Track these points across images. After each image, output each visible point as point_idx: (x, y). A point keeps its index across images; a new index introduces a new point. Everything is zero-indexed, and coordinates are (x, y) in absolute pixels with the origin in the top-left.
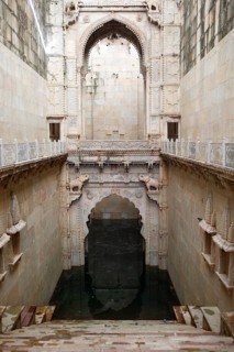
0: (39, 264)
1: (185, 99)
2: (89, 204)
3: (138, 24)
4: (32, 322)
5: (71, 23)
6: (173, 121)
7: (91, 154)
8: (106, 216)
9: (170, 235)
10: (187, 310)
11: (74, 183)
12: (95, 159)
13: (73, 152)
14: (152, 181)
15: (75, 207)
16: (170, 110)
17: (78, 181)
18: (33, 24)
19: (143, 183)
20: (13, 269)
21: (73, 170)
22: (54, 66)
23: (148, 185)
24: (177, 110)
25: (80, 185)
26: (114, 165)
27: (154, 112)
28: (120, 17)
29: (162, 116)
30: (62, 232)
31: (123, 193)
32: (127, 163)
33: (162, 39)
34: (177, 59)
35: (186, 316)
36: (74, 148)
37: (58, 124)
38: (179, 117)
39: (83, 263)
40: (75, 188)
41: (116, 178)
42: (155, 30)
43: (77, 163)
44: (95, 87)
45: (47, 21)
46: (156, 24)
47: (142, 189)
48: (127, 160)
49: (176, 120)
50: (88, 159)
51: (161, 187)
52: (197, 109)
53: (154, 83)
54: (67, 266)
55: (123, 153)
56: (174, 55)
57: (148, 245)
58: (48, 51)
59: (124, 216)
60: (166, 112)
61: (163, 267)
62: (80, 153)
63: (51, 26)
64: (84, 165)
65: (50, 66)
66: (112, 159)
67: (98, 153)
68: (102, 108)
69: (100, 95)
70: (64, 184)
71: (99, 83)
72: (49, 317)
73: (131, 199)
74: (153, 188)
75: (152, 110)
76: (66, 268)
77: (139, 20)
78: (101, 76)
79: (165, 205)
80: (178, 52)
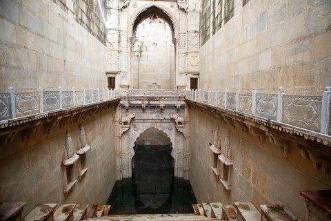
0: (99, 176)
1: (203, 62)
2: (135, 134)
3: (171, 9)
4: (94, 215)
5: (124, 7)
6: (194, 77)
7: (137, 99)
8: (148, 143)
9: (191, 156)
10: (202, 206)
11: (125, 119)
12: (140, 102)
13: (124, 98)
14: (179, 118)
15: (125, 136)
16: (192, 70)
17: (127, 118)
18: (97, 7)
19: (173, 120)
20: (81, 179)
21: (124, 110)
22: (112, 37)
23: (177, 121)
24: (197, 70)
25: (129, 120)
26: (153, 107)
27: (181, 70)
28: (159, 4)
29: (186, 73)
30: (115, 154)
31: (159, 127)
32: (162, 105)
33: (187, 20)
34: (197, 34)
35: (201, 210)
36: (125, 94)
37: (114, 78)
38: (199, 74)
39: (130, 176)
40: (125, 123)
41: (154, 116)
42: (182, 14)
43: (127, 105)
44: (141, 52)
45: (107, 5)
46: (183, 10)
47: (172, 124)
48: (162, 103)
49: (197, 76)
50: (134, 102)
51: (185, 123)
52: (210, 69)
53: (181, 50)
54: (119, 178)
55: (160, 98)
56: (195, 32)
57: (176, 163)
58: (108, 26)
59: (160, 143)
60: (189, 70)
61: (187, 178)
62: (129, 98)
63: (110, 9)
64: (132, 107)
65: (109, 37)
66: (151, 102)
67: (142, 98)
68: (145, 67)
69: (144, 57)
70: (118, 120)
71: (143, 49)
72: (107, 212)
73: (165, 131)
74: (180, 123)
75: (180, 69)
76: (119, 180)
77: (172, 6)
78: (145, 44)
79: (188, 135)
80: (198, 30)
